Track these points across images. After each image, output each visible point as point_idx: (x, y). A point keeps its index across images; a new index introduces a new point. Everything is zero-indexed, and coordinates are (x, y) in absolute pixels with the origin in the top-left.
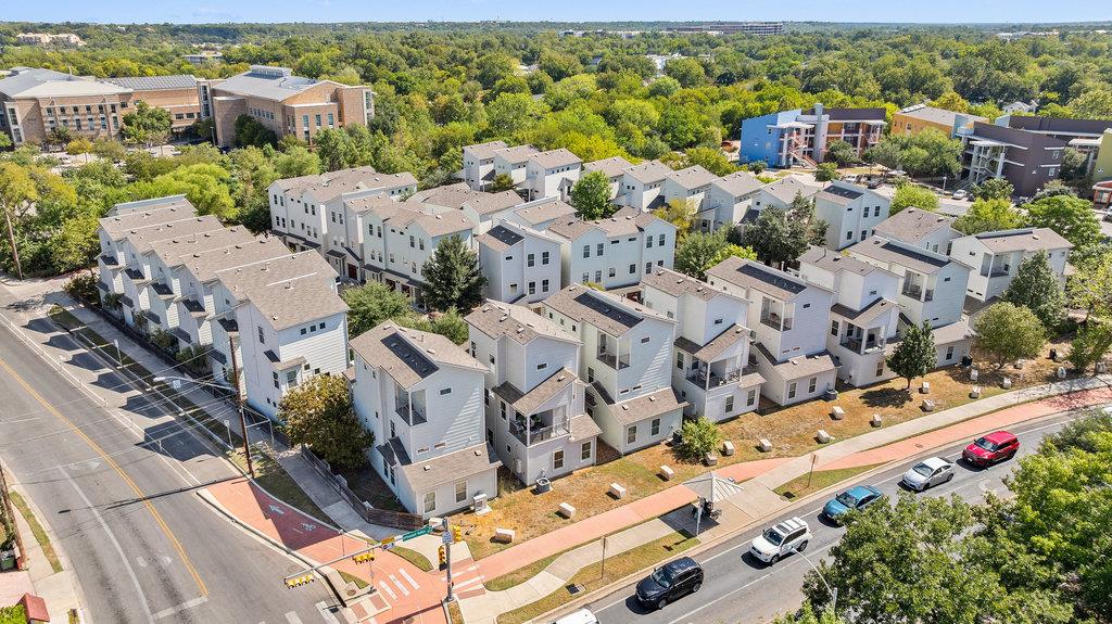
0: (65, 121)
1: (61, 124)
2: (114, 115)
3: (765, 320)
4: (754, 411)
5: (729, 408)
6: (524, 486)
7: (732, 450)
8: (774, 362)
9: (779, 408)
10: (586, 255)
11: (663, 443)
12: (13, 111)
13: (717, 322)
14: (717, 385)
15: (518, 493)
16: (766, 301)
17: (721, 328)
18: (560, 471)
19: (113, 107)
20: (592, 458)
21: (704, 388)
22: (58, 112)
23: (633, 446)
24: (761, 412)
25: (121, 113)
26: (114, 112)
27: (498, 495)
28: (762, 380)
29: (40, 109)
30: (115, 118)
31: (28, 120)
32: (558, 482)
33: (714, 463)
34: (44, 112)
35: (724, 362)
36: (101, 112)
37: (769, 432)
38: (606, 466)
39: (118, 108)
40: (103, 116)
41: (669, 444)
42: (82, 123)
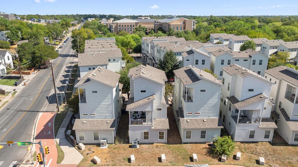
0: (122, 29)
1: (121, 29)
2: (133, 28)
3: (287, 97)
4: (269, 142)
5: (252, 136)
6: (128, 142)
7: (239, 158)
8: (288, 119)
9: (286, 144)
10: (222, 64)
11: (207, 144)
12: (112, 26)
13: (250, 90)
14: (245, 122)
15: (124, 145)
16: (289, 87)
17: (251, 94)
18: (146, 141)
19: (134, 26)
20: (165, 140)
21: (236, 122)
22: (121, 26)
23: (188, 140)
24: (273, 143)
25: (135, 27)
26: (134, 27)
27: (115, 143)
28: (276, 127)
29: (118, 25)
30: (134, 28)
31: (115, 28)
32: (144, 146)
33: (224, 161)
34: (118, 26)
35: (252, 111)
36: (131, 27)
37: (271, 155)
38: (171, 145)
39: (135, 26)
40: (131, 28)
41: (209, 145)
42: (126, 29)
